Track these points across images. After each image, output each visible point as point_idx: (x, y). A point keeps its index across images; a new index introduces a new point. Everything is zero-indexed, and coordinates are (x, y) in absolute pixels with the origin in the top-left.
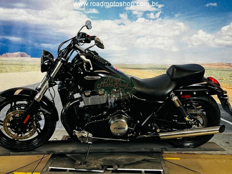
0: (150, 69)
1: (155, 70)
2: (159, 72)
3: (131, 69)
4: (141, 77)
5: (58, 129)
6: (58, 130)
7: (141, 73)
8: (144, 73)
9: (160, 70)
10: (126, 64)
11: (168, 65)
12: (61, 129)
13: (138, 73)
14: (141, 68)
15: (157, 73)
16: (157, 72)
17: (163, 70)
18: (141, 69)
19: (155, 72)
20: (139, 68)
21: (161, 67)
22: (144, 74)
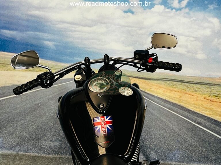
0: (161, 80)
1: (168, 82)
2: (173, 85)
3: (136, 77)
4: (147, 90)
5: (22, 153)
6: (23, 155)
7: (149, 85)
8: (153, 85)
9: (175, 83)
10: (128, 71)
11: (187, 76)
12: (27, 153)
13: (144, 84)
14: (149, 77)
15: (170, 86)
16: (172, 84)
17: (180, 83)
18: (150, 79)
19: (168, 84)
20: (147, 77)
21: (178, 79)
22: (153, 87)
